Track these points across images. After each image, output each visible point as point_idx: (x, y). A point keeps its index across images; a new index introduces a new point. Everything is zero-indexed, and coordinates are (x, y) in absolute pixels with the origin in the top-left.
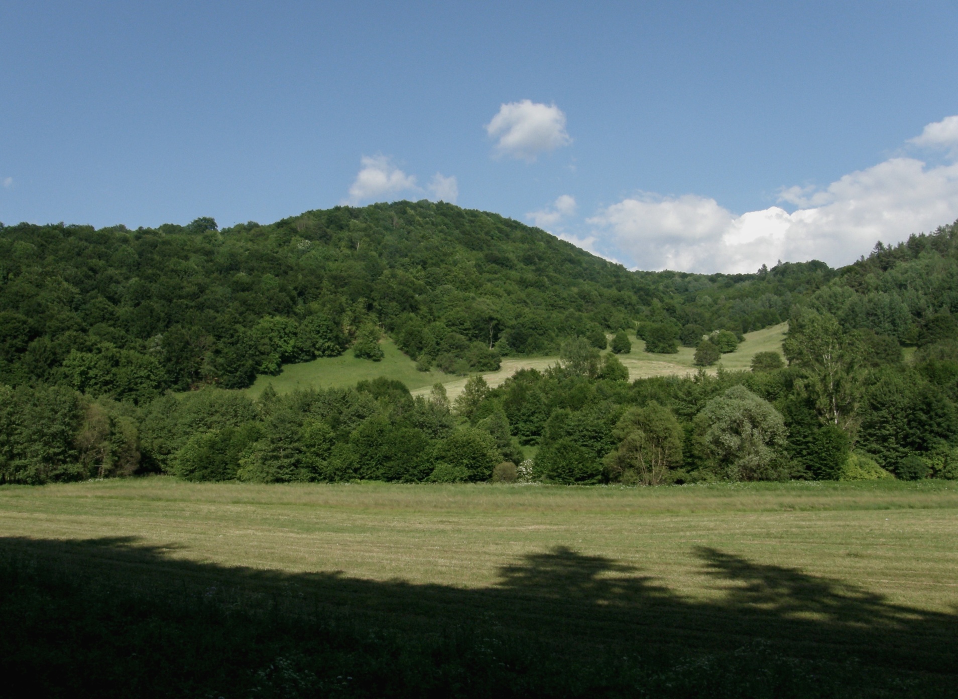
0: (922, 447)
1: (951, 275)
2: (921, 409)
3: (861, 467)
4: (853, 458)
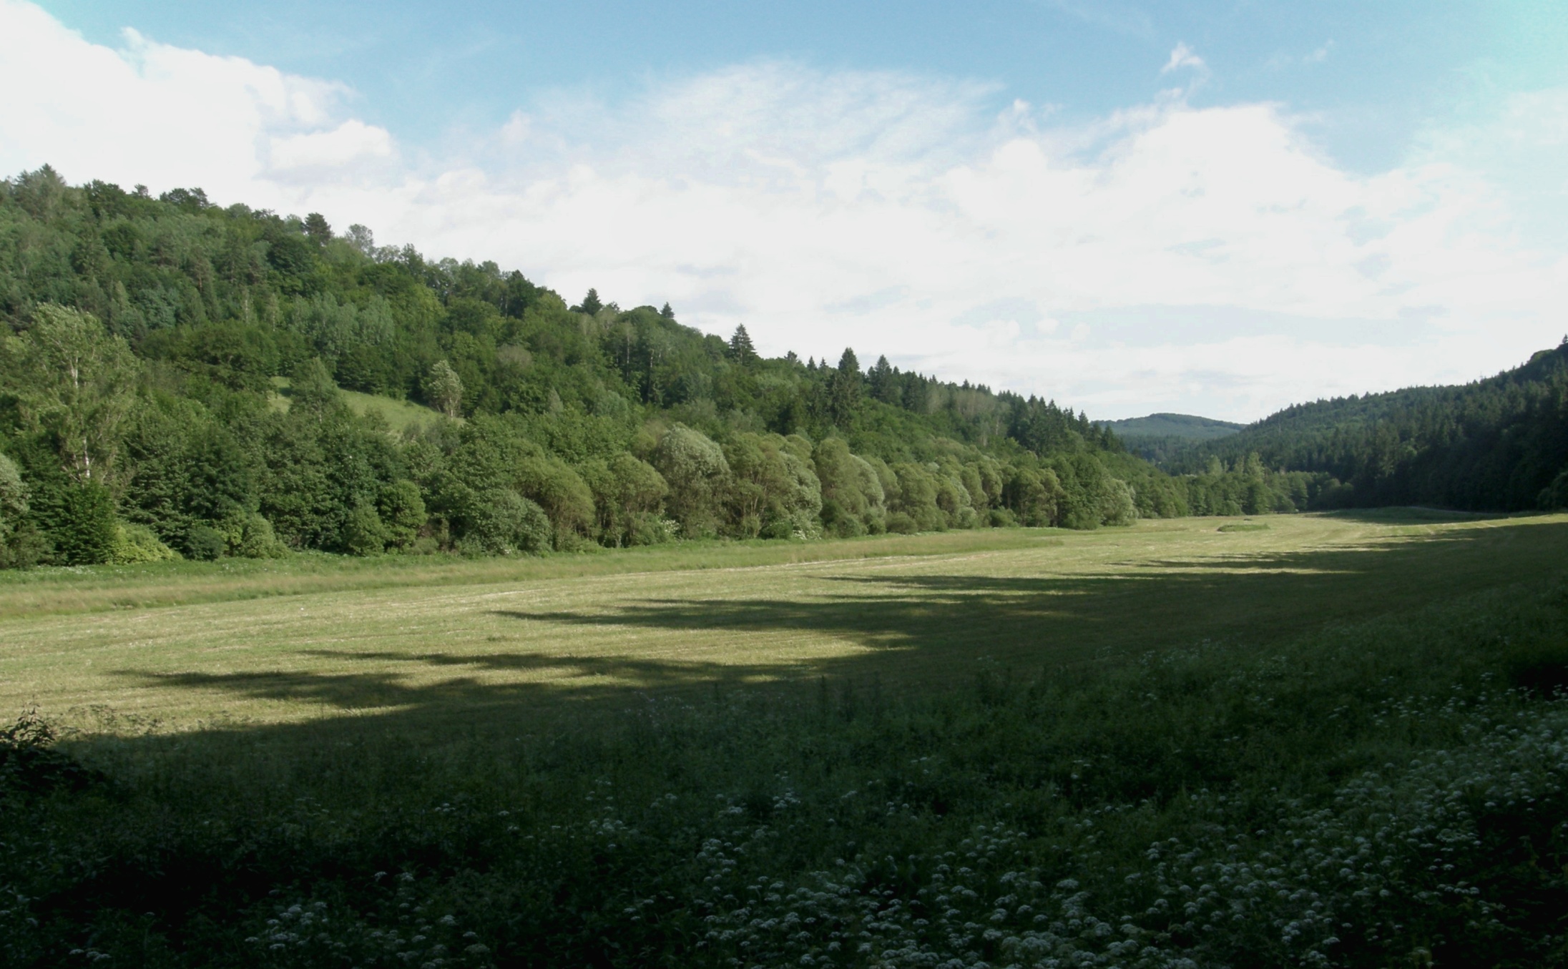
3: (138, 543)
4: (122, 530)
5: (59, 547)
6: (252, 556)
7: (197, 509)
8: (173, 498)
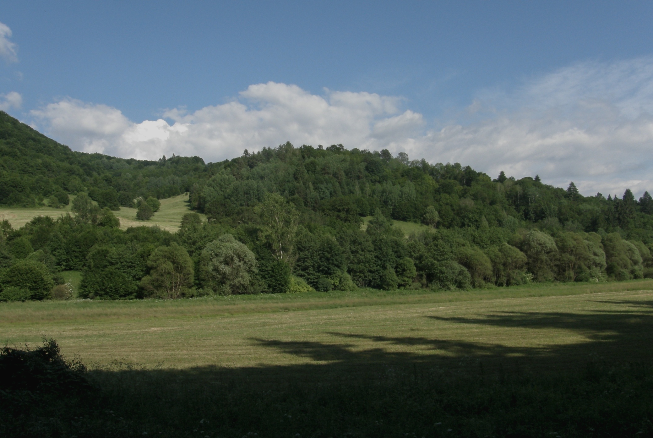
0: (328, 273)
1: (289, 174)
2: (327, 251)
3: (298, 285)
4: (293, 279)
5: (269, 286)
6: (343, 290)
7: (322, 271)
8: (313, 266)
